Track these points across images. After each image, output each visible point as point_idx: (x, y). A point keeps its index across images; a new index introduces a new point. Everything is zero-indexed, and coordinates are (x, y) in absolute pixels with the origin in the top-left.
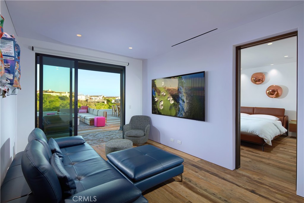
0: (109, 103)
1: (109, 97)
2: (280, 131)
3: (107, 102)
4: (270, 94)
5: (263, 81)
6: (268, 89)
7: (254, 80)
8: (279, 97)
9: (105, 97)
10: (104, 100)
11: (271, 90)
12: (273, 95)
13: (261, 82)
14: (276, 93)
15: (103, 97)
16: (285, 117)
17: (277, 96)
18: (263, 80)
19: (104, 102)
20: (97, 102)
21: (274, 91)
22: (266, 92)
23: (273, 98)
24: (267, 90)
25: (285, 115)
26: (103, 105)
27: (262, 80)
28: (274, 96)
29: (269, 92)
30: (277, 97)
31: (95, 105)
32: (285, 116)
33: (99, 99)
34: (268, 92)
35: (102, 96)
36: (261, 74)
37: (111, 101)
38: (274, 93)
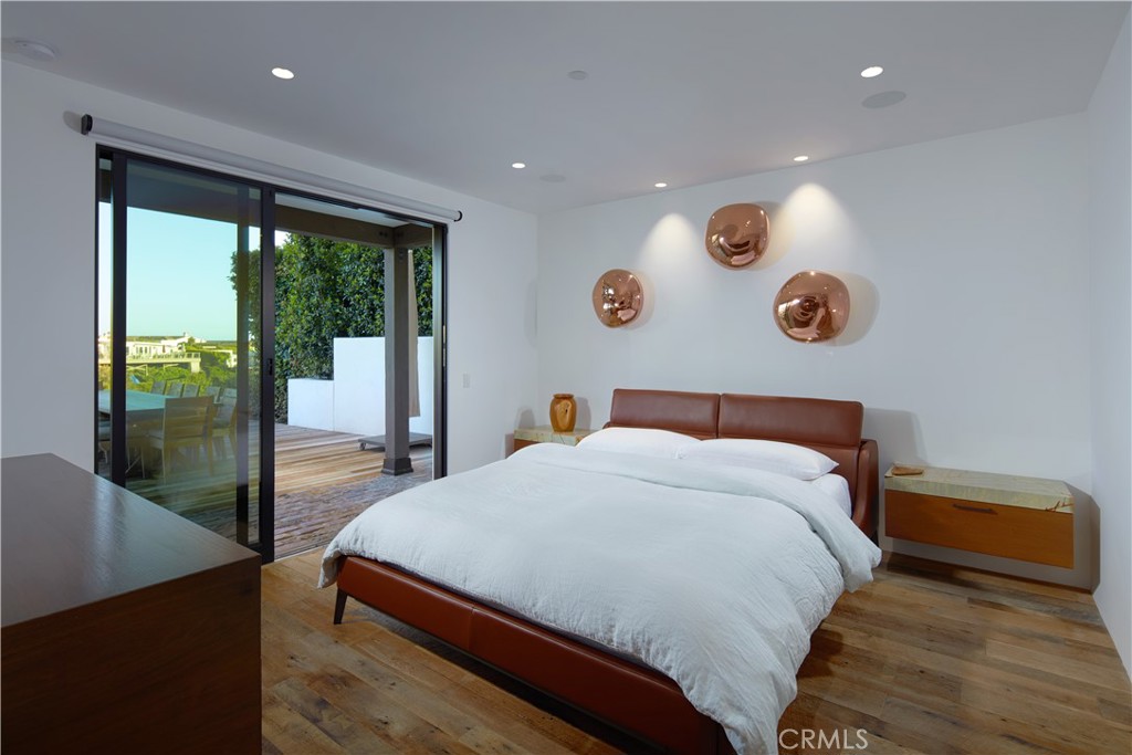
0: (213, 369)
1: (222, 342)
2: (843, 569)
3: (201, 364)
4: (792, 322)
5: (759, 252)
6: (783, 296)
7: (720, 246)
8: (838, 338)
9: (197, 341)
10: (189, 356)
11: (798, 297)
12: (805, 324)
13: (751, 256)
14: (821, 312)
15: (191, 340)
16: (865, 453)
17: (827, 331)
18: (761, 246)
19: (186, 366)
20: (150, 365)
21: (810, 305)
22: (776, 311)
23: (804, 340)
24: (782, 298)
25: (864, 436)
26: (182, 377)
27: (756, 247)
28: (812, 332)
29: (787, 309)
30: (827, 338)
31: (141, 380)
32: (864, 442)
33: (160, 352)
34: (782, 308)
35: (186, 340)
36: (751, 210)
37: (224, 361)
38: (811, 314)
